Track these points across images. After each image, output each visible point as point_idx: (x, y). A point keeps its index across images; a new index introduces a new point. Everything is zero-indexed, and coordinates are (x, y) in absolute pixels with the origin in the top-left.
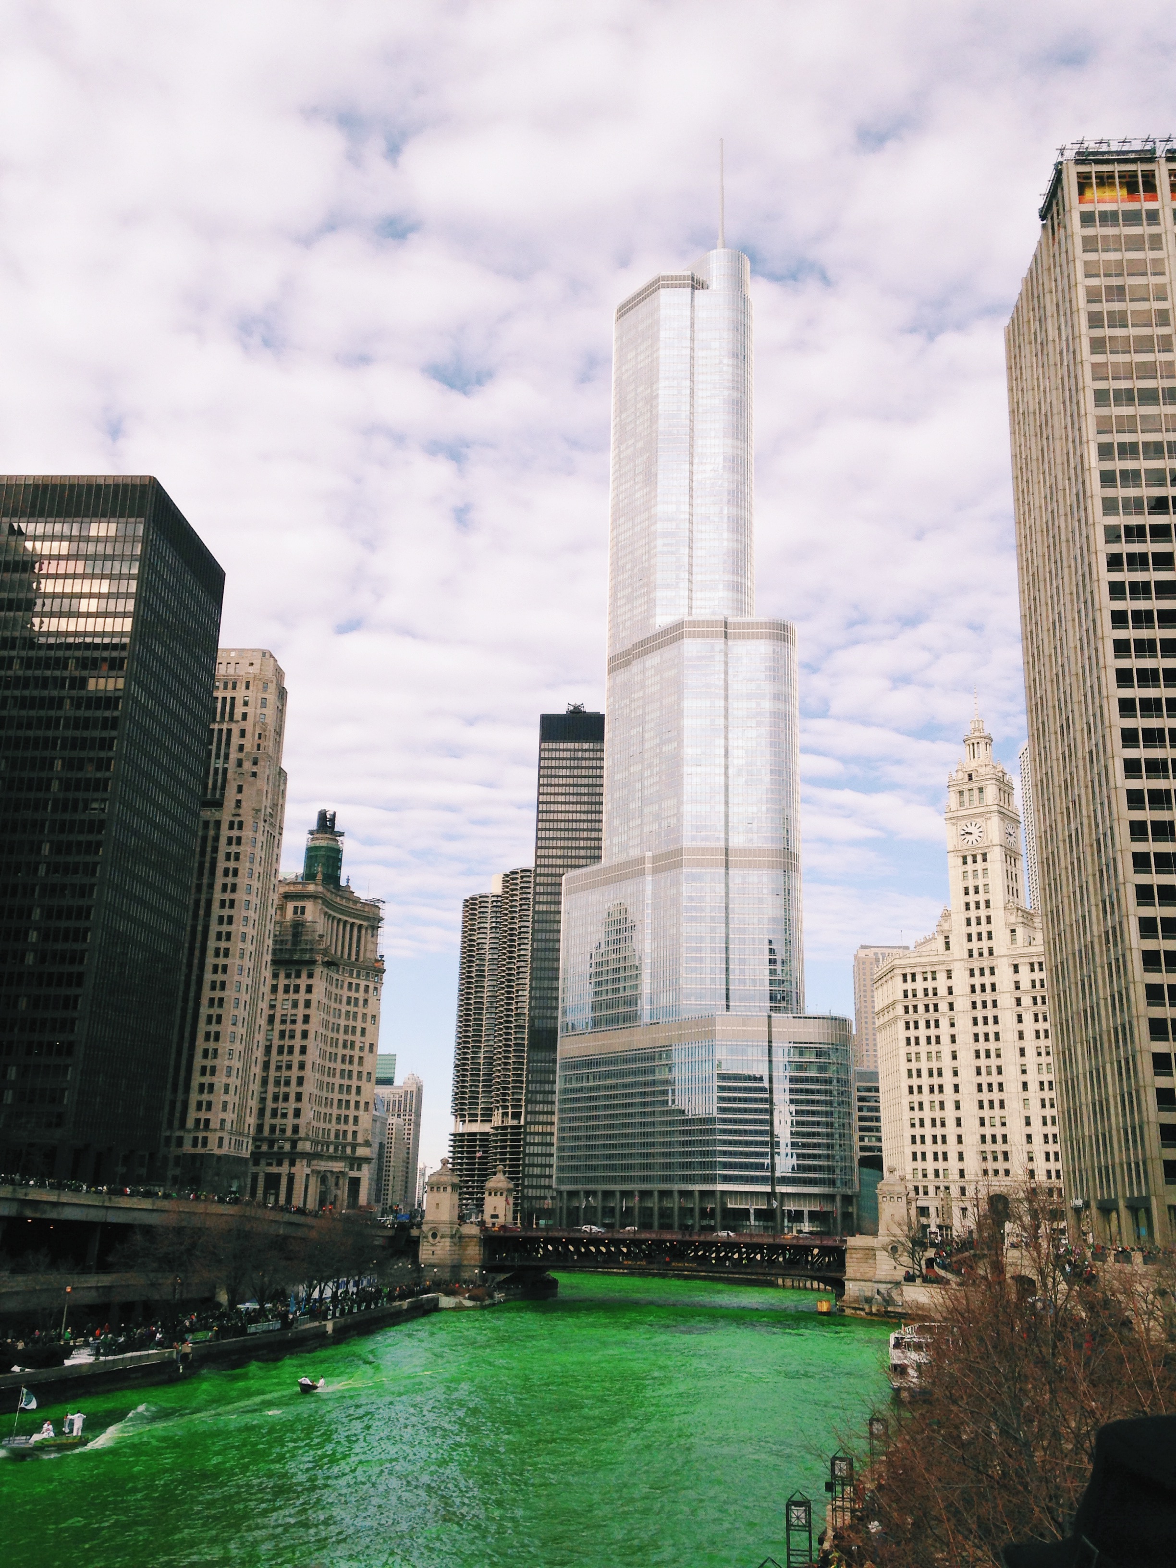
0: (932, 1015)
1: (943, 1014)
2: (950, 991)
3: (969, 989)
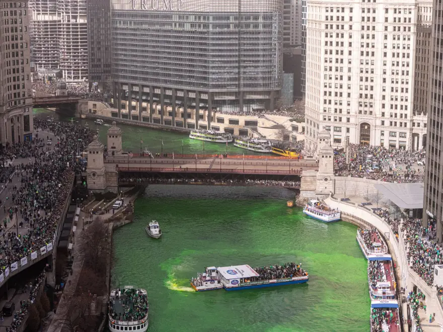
0: (340, 31)
1: (346, 31)
2: (351, 19)
3: (361, 19)
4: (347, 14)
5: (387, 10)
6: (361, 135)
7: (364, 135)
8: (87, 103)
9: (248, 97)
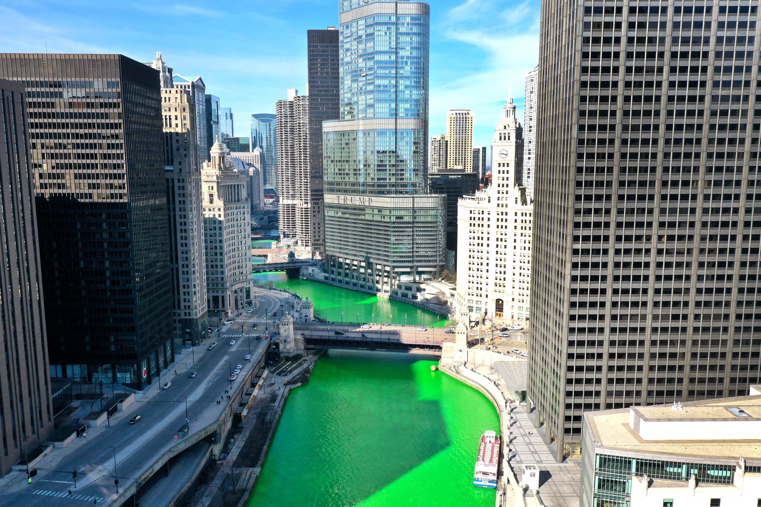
0: (481, 229)
1: (485, 229)
2: (489, 220)
3: (496, 220)
4: (486, 216)
5: (516, 214)
6: (497, 308)
7: (499, 308)
8: (308, 269)
9: (420, 269)
